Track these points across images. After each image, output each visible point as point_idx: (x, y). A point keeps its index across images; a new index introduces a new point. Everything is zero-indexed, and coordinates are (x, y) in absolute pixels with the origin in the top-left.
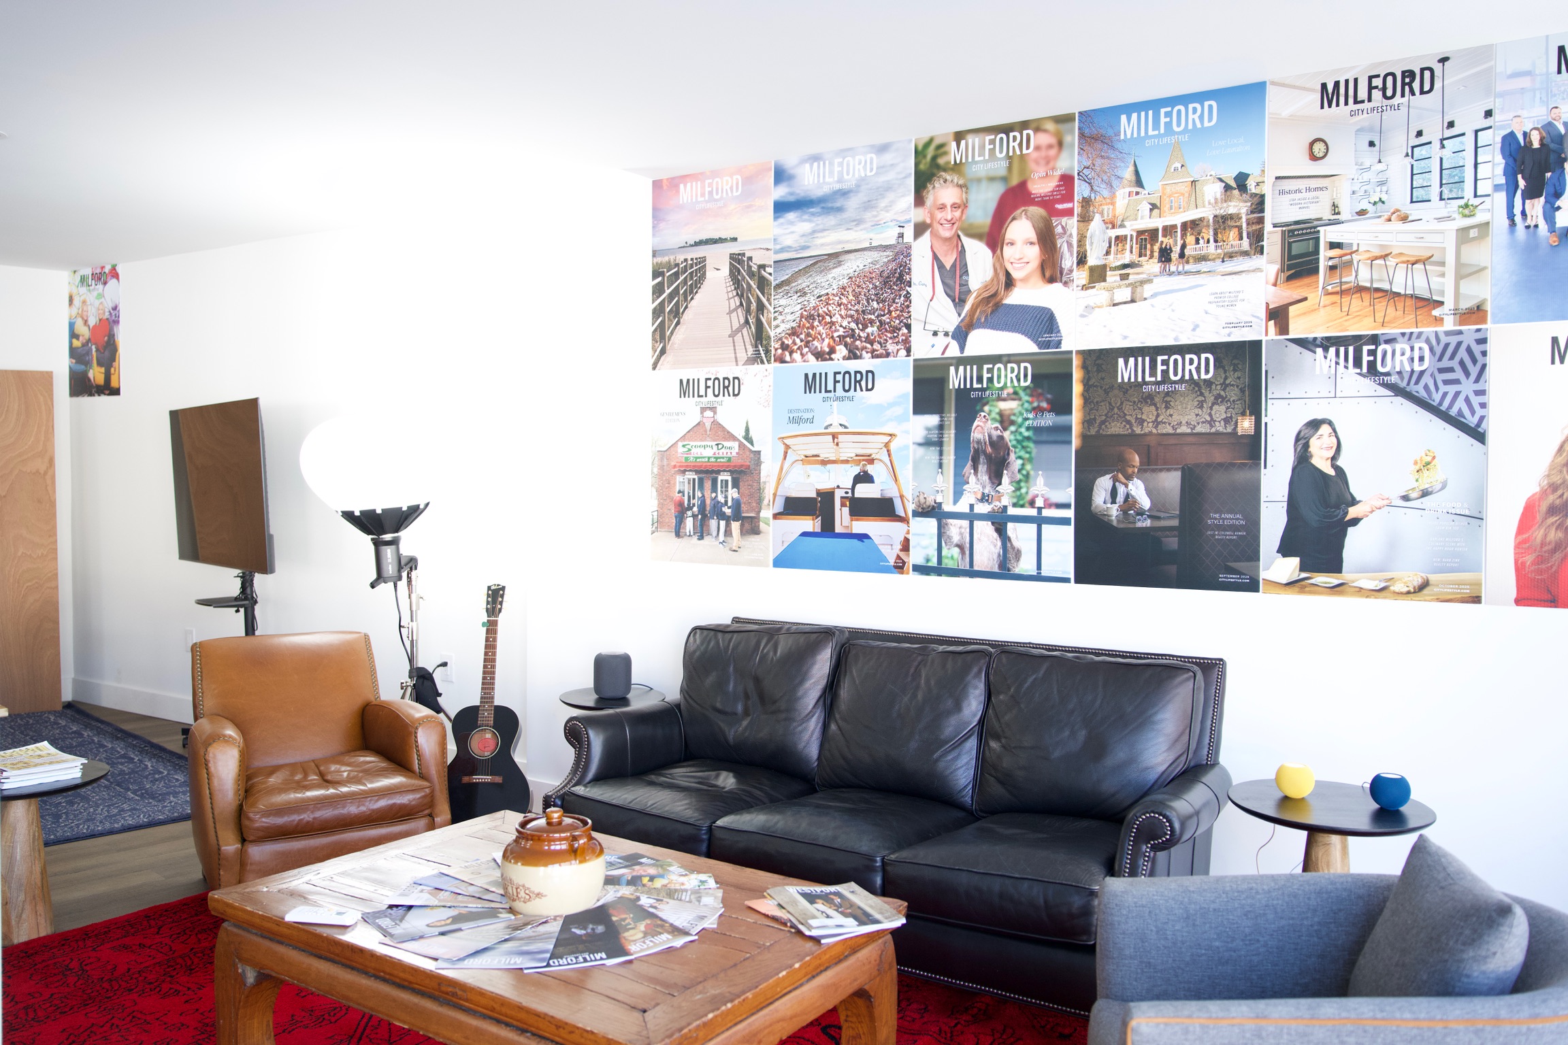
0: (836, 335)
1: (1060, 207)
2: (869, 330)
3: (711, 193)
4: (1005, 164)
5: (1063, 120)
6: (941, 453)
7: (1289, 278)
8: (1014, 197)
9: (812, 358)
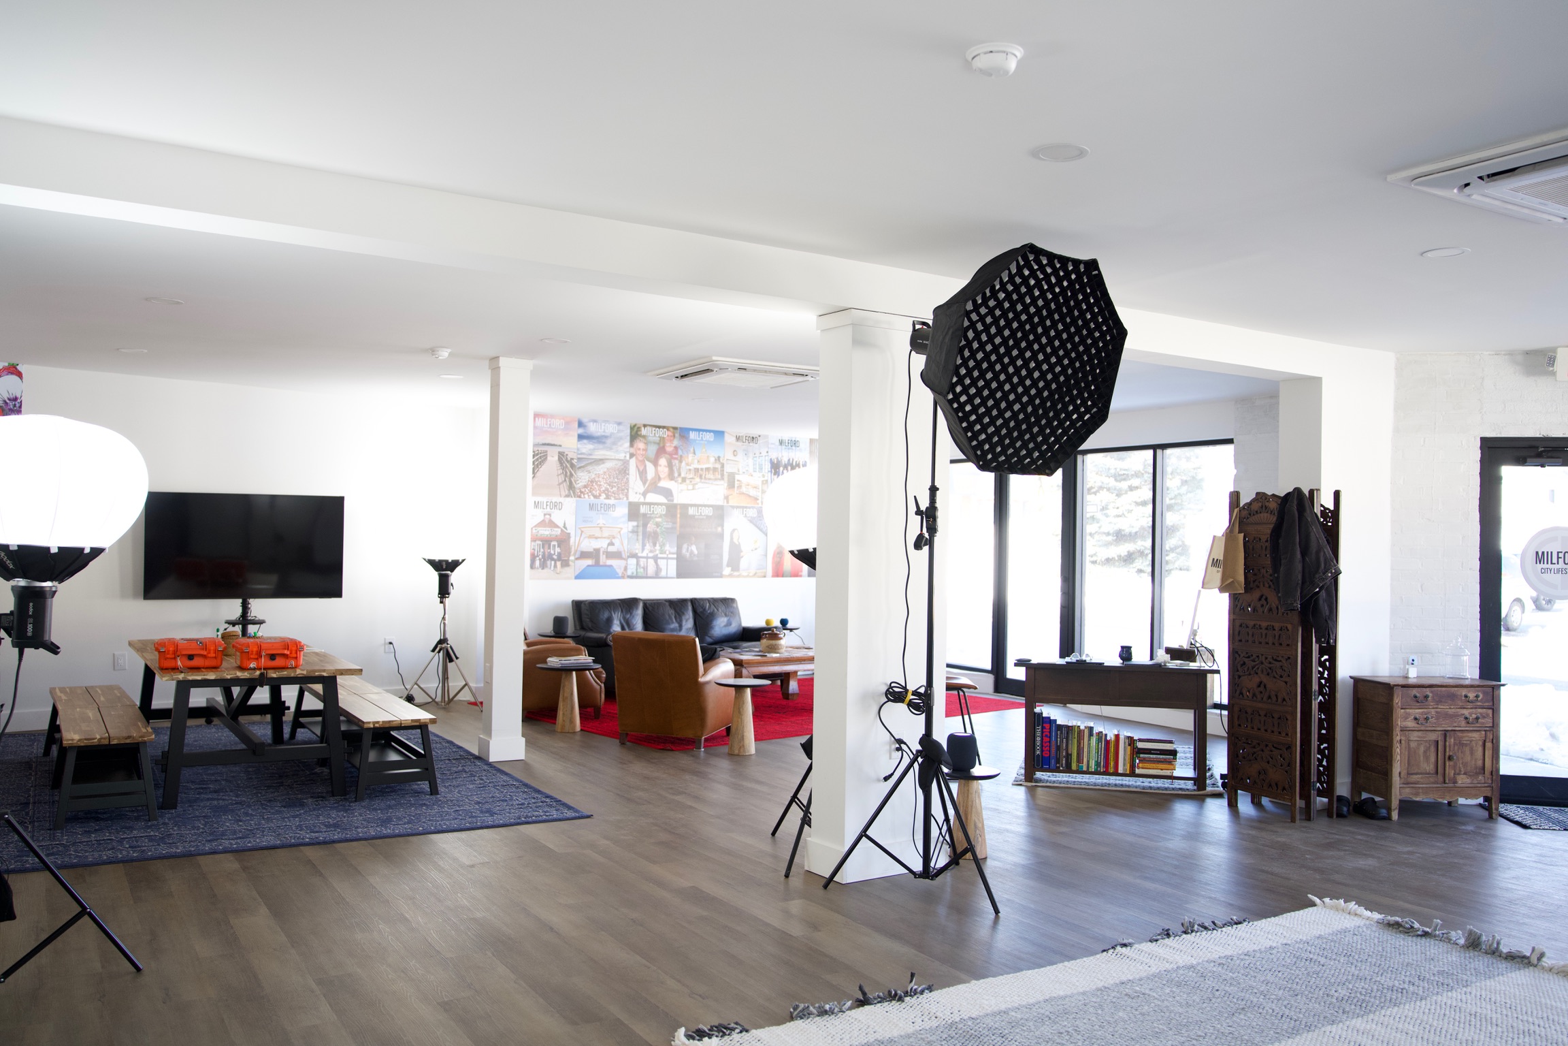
0: (602, 490)
1: (674, 456)
2: (614, 489)
3: (550, 425)
4: (659, 439)
5: (675, 428)
6: (638, 535)
7: (729, 488)
8: (661, 450)
9: (592, 497)
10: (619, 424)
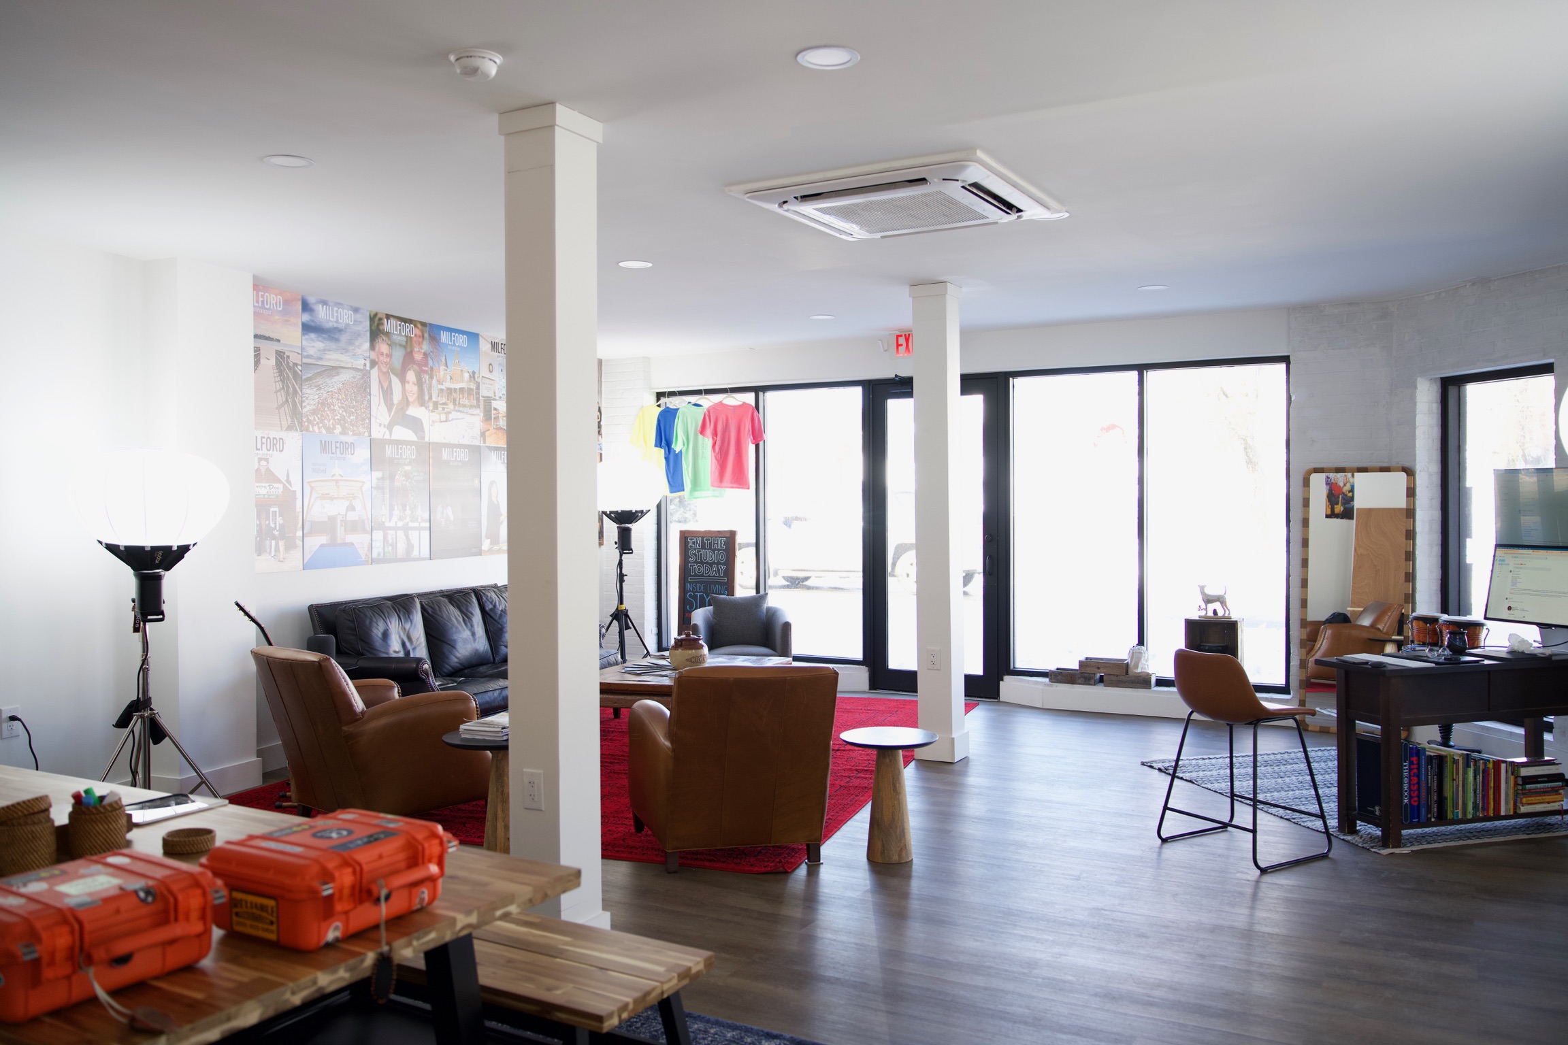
0: (336, 418)
1: (424, 368)
2: (352, 417)
4: (405, 339)
5: (424, 324)
6: (383, 493)
7: (485, 420)
8: (409, 358)
9: (324, 431)
10: (356, 310)
